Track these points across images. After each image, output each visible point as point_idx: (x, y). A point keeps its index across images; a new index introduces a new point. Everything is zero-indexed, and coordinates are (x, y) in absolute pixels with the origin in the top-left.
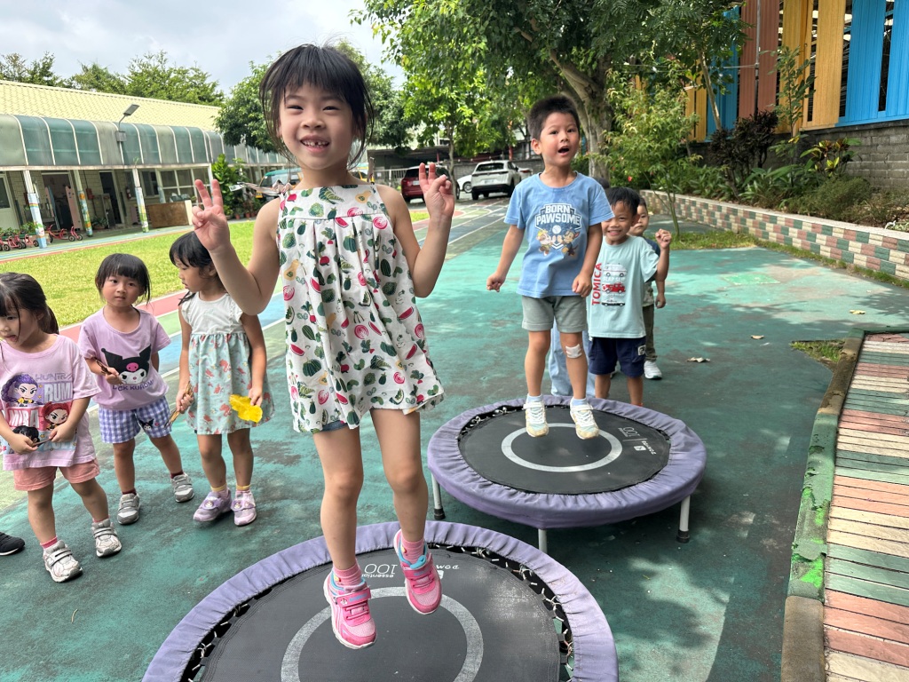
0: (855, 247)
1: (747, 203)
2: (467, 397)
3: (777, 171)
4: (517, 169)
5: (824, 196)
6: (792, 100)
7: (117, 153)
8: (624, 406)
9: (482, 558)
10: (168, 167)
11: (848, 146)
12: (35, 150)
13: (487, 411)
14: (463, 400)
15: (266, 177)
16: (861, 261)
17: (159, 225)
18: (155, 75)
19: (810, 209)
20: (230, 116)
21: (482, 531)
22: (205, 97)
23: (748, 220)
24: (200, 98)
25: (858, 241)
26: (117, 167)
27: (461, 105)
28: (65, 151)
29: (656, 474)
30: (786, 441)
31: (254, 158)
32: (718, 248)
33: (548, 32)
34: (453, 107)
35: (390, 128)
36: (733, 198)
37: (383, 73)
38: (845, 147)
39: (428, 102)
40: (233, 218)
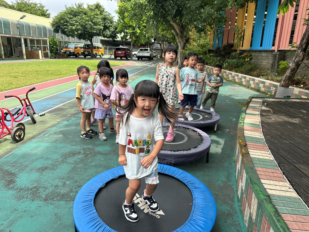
0: (251, 82)
1: (224, 69)
3: (233, 60)
4: (152, 52)
5: (245, 68)
6: (238, 41)
7: (17, 31)
10: (34, 38)
11: (252, 55)
15: (66, 45)
16: (253, 86)
18: (26, 4)
19: (241, 72)
20: (57, 23)
22: (44, 14)
24: (41, 14)
25: (252, 81)
26: (16, 36)
27: (137, 29)
30: (235, 119)
31: (62, 38)
33: (171, 11)
34: (134, 29)
35: (112, 33)
37: (110, 14)
38: (251, 56)
39: (126, 26)
40: (55, 58)
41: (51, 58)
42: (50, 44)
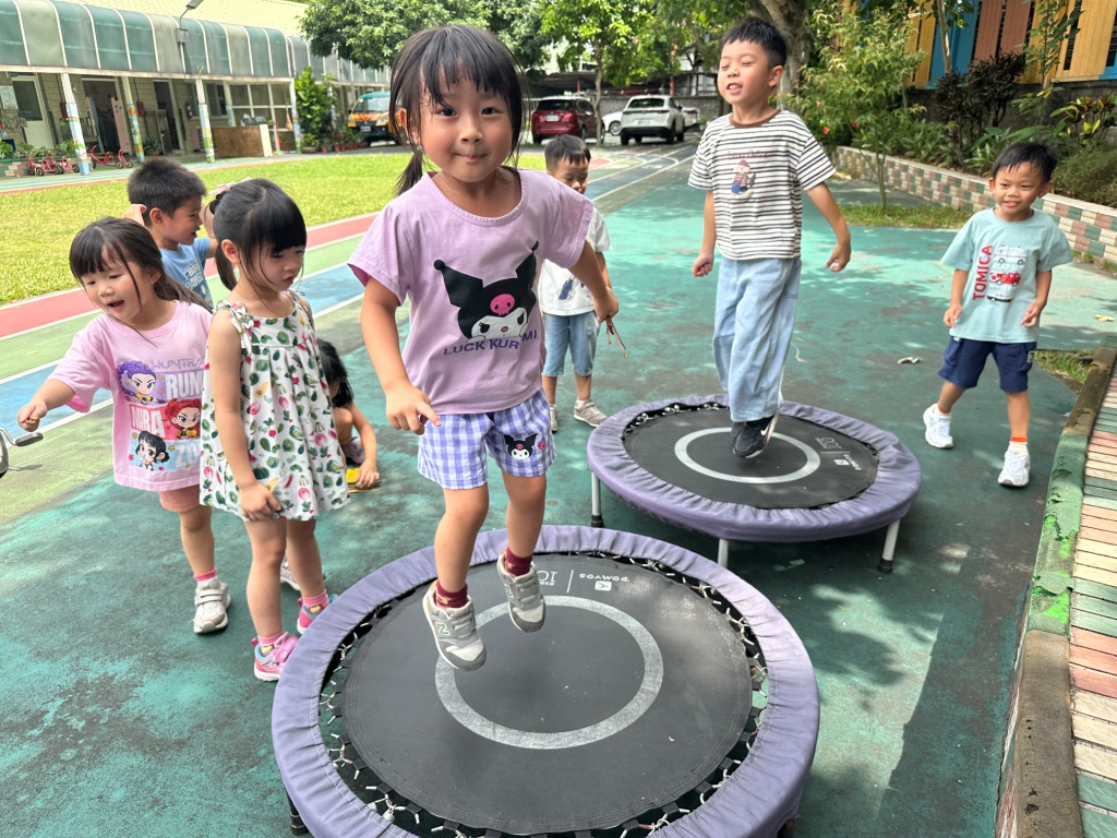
0: (1108, 236)
1: (974, 172)
2: (622, 392)
3: (1018, 133)
4: (680, 108)
5: (1076, 169)
6: (1049, 40)
7: (177, 57)
8: (823, 413)
9: (654, 571)
10: (240, 80)
11: (1113, 106)
12: (76, 47)
13: (656, 408)
14: (619, 395)
15: (361, 101)
17: (226, 154)
20: (320, 17)
21: (654, 542)
23: (974, 194)
26: (176, 76)
27: (616, 20)
28: (112, 51)
29: (862, 491)
31: (347, 74)
32: (933, 227)
34: (604, 23)
35: (523, 44)
36: (956, 165)
38: (1109, 106)
39: (574, 12)
40: (319, 151)
41: (304, 152)
42: (299, 99)
